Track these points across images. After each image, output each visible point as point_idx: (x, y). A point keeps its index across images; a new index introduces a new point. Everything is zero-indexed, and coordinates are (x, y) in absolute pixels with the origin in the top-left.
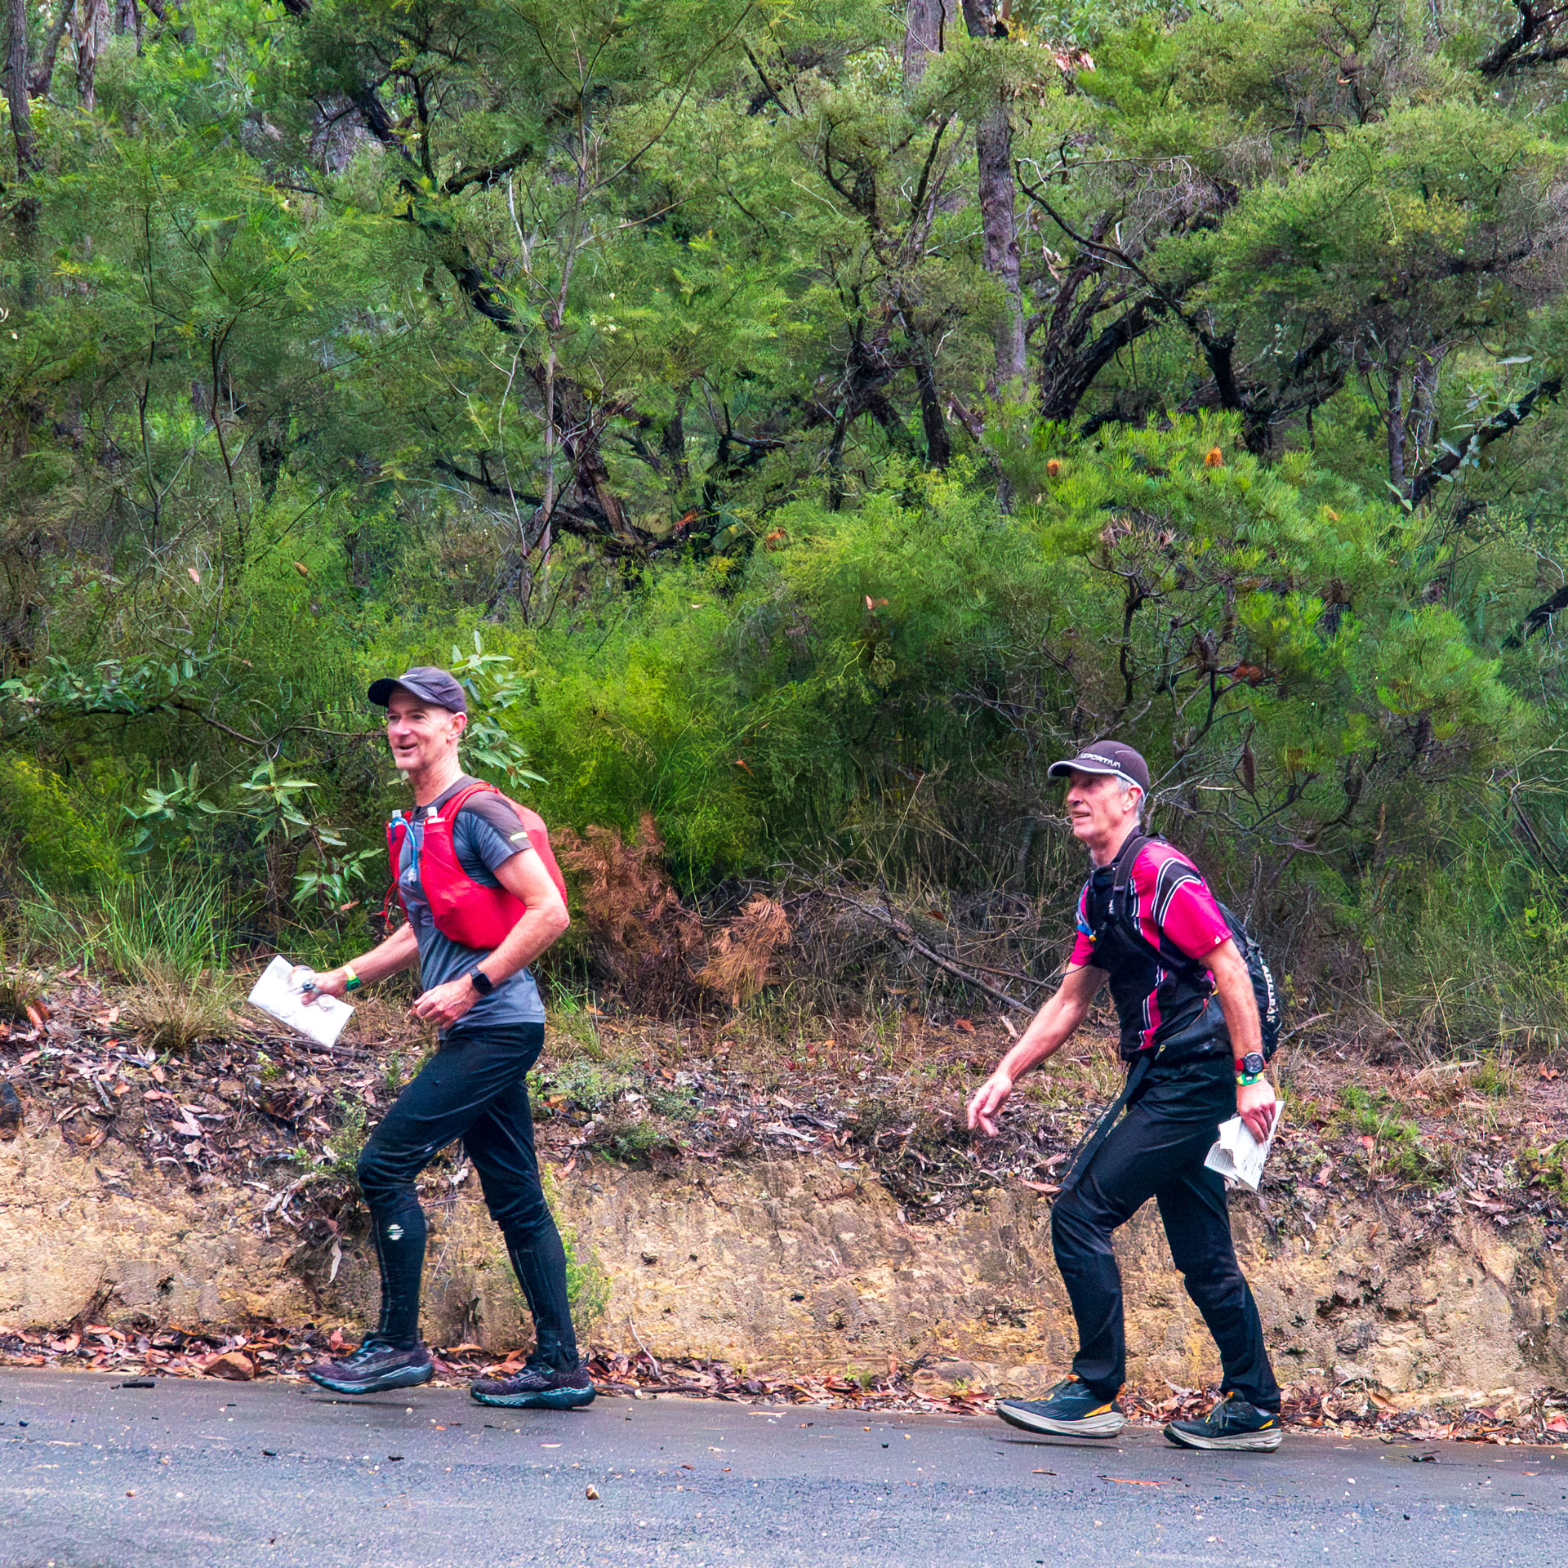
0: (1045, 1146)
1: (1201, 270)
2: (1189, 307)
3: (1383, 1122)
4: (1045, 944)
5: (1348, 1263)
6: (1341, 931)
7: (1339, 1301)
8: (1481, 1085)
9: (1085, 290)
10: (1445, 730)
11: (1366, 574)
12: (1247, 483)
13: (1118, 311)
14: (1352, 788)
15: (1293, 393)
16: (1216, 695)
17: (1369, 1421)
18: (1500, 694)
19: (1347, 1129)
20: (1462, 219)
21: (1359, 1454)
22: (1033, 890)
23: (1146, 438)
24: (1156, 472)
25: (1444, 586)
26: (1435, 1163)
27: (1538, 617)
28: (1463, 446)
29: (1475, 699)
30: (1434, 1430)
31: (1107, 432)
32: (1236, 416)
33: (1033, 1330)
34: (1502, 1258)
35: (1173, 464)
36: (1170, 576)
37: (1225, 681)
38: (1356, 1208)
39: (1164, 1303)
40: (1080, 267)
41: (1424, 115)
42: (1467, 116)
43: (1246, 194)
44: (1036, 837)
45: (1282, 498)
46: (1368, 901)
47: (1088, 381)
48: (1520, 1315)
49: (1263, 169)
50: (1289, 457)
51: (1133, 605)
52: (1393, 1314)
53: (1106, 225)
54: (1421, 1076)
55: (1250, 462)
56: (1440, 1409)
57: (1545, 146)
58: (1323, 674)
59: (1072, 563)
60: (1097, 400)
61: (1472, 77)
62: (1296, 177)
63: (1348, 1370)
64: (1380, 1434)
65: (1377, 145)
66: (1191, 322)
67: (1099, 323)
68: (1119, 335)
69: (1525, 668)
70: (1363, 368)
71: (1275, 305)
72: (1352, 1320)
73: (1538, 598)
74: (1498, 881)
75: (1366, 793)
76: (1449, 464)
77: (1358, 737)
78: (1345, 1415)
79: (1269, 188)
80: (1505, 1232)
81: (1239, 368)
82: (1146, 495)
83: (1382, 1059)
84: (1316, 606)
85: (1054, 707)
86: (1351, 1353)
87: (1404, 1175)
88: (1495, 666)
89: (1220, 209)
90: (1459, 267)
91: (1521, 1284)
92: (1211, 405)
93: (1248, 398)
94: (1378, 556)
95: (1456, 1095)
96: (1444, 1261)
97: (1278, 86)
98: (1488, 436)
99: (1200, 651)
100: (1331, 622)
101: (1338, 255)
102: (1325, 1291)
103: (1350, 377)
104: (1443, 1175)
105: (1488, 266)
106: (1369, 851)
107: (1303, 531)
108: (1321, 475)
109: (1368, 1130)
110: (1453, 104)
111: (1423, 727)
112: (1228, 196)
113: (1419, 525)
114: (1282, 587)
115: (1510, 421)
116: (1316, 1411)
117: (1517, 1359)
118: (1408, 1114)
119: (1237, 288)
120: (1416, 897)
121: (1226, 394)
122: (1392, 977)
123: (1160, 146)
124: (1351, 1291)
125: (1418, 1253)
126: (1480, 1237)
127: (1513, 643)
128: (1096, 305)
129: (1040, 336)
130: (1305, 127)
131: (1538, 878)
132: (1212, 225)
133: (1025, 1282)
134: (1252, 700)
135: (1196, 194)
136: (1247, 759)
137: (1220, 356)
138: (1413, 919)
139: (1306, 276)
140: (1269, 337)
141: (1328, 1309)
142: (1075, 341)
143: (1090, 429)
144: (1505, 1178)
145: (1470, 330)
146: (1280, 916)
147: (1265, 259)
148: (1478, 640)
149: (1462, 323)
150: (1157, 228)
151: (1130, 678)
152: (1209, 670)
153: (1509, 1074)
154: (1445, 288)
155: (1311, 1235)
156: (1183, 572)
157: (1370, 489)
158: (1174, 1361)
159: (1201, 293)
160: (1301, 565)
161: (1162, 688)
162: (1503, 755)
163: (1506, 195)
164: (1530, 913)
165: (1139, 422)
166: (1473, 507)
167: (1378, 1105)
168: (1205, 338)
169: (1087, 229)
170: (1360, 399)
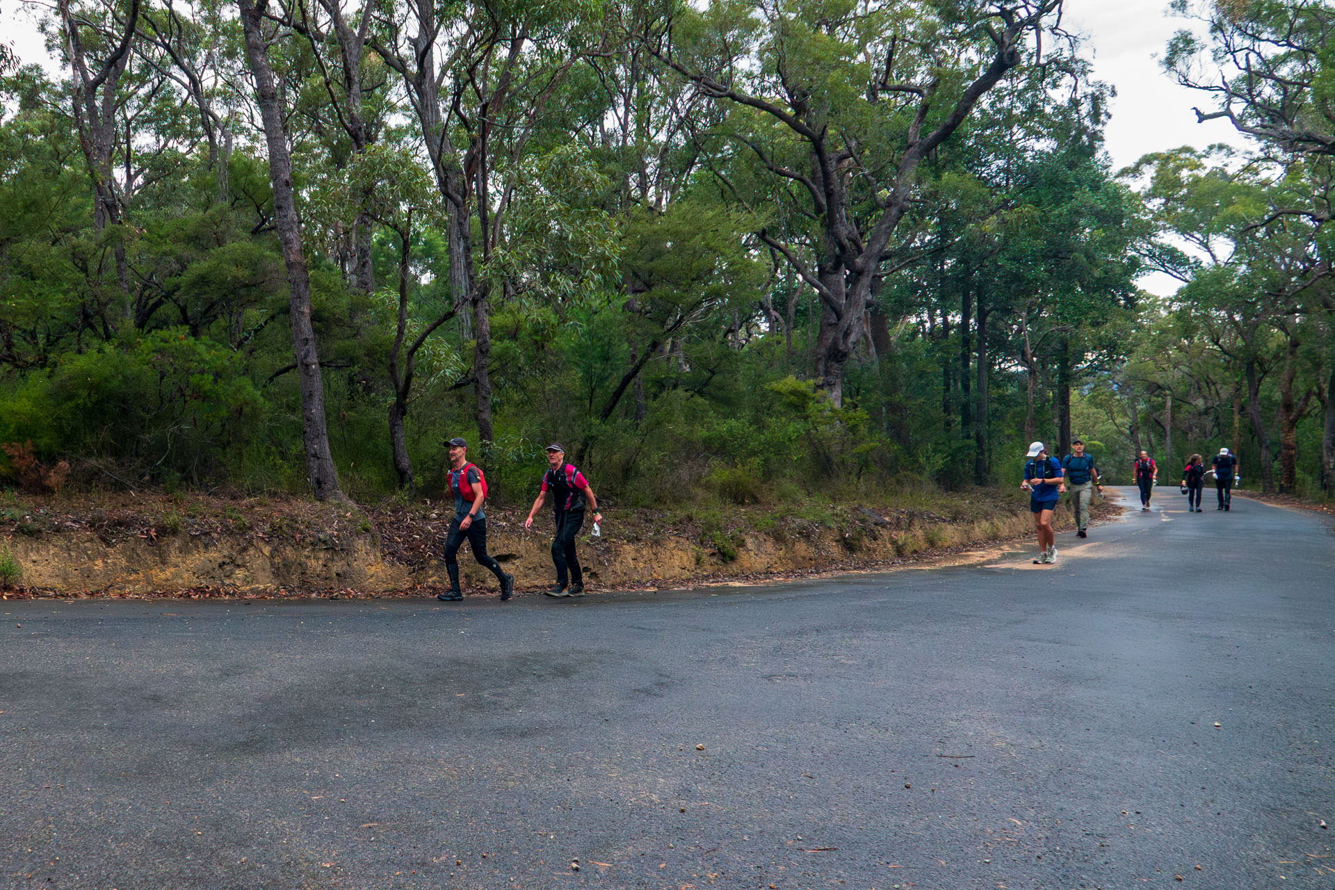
0: (143, 526)
1: (177, 288)
2: (174, 297)
3: (234, 515)
4: (142, 471)
5: (226, 553)
6: (222, 464)
7: (224, 563)
8: (260, 504)
9: (147, 293)
10: (247, 410)
11: (225, 369)
12: (191, 344)
13: (156, 299)
14: (223, 426)
15: (203, 320)
16: (185, 402)
17: (233, 595)
18: (262, 399)
19: (225, 517)
20: (247, 273)
21: (231, 603)
22: (137, 456)
23: (163, 333)
24: (166, 342)
25: (246, 371)
26: (248, 525)
27: (271, 379)
28: (250, 334)
29: (255, 401)
30: (251, 596)
31: (153, 332)
32: (188, 327)
33: (141, 575)
34: (267, 550)
35: (171, 340)
36: (172, 371)
37: (188, 398)
38: (228, 538)
39: (177, 566)
40: (145, 287)
41: (236, 245)
42: (249, 245)
43: (188, 267)
44: (138, 442)
45: (201, 348)
46: (229, 456)
47: (148, 318)
48: (272, 565)
49: (193, 260)
50: (203, 337)
51: (162, 378)
52: (238, 566)
53: (152, 276)
54: (244, 502)
55: (192, 339)
56: (252, 591)
57: (268, 253)
58: (213, 396)
59: (145, 367)
60: (152, 323)
61: (248, 235)
62: (202, 262)
63: (227, 581)
64: (236, 597)
65: (224, 253)
66: (175, 301)
67: (151, 302)
68: (156, 306)
69: (268, 392)
70: (222, 313)
71: (197, 296)
72: (227, 568)
73: (272, 374)
74: (263, 450)
75: (227, 427)
76: (246, 339)
77: (224, 412)
78: (227, 593)
79: (195, 265)
80: (267, 543)
81: (189, 314)
82: (164, 349)
83: (234, 498)
84: (211, 377)
85: (141, 406)
86: (228, 577)
87: (240, 529)
88: (259, 392)
89: (182, 271)
90: (246, 286)
91: (272, 556)
92: (182, 324)
93: (191, 322)
94: (227, 363)
95: (253, 507)
96: (251, 551)
97: (197, 237)
98: (256, 331)
99: (180, 390)
100: (215, 381)
101: (214, 283)
102: (220, 561)
103: (220, 316)
104: (251, 528)
105: (254, 285)
106: (229, 443)
107: (207, 358)
108: (211, 342)
109: (230, 517)
110: (244, 242)
111: (241, 409)
112: (184, 268)
113: (239, 354)
114: (202, 372)
115: (262, 327)
116: (219, 593)
117: (272, 576)
118: (241, 513)
119: (187, 292)
120: (241, 454)
121: (185, 320)
122: (235, 476)
123: (165, 254)
124: (227, 560)
125: (245, 549)
126: (261, 544)
127: (265, 386)
128: (149, 297)
129: (135, 306)
130: (205, 249)
131: (273, 449)
132: (180, 275)
133: (139, 562)
134: (195, 402)
135: (175, 266)
136: (194, 419)
137: (183, 310)
138: (241, 460)
139: (206, 289)
140: (197, 305)
141: (221, 565)
142: (144, 307)
143: (149, 331)
144: (267, 528)
145: (251, 303)
146: (205, 460)
147: (194, 284)
148: (255, 386)
149: (248, 301)
150: (165, 276)
151: (162, 398)
152: (183, 395)
153: (267, 500)
154: (242, 292)
155: (216, 546)
156: (175, 370)
157: (225, 346)
158: (180, 581)
159: (177, 293)
160: (207, 367)
161: (171, 401)
162: (263, 416)
163: (259, 265)
164: (271, 458)
165: (162, 329)
166: (254, 350)
167: (232, 511)
168: (179, 305)
169: (146, 277)
170: (222, 322)
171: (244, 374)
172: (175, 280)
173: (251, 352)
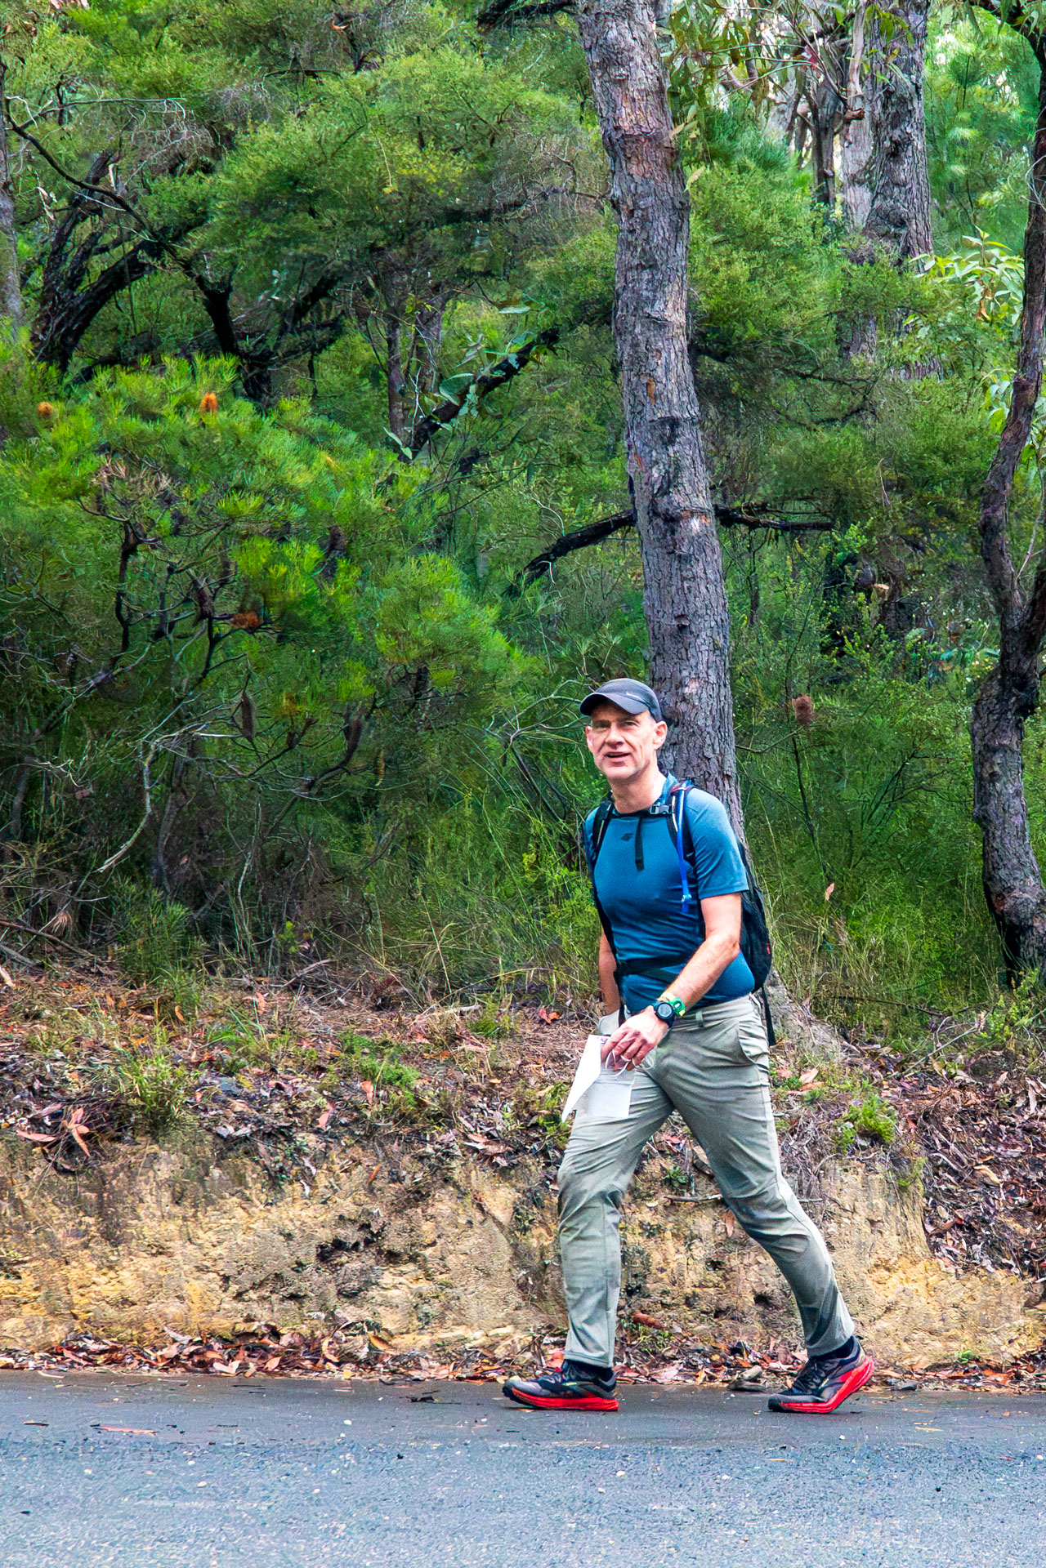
0: (41, 1097)
1: (196, 215)
2: (184, 251)
3: (383, 1067)
4: (43, 893)
5: (348, 1207)
6: (342, 875)
7: (339, 1245)
8: (482, 1030)
9: (84, 230)
10: (442, 677)
11: (362, 521)
12: (243, 428)
13: (116, 254)
14: (352, 733)
15: (290, 340)
16: (214, 641)
17: (369, 1364)
18: (498, 642)
19: (347, 1073)
20: (457, 169)
21: (359, 1395)
22: (28, 837)
23: (138, 384)
24: (150, 416)
25: (445, 534)
26: (435, 1106)
27: (538, 567)
28: (462, 397)
29: (473, 644)
30: (434, 1371)
31: (102, 377)
32: (230, 362)
33: (28, 1281)
34: (501, 1200)
35: (168, 410)
36: (166, 522)
37: (223, 628)
38: (357, 1152)
39: (161, 1251)
40: (77, 210)
41: (419, 64)
42: (465, 66)
43: (240, 138)
44: (33, 785)
45: (278, 444)
46: (370, 847)
47: (86, 323)
48: (519, 1255)
49: (259, 113)
50: (286, 404)
51: (128, 550)
52: (393, 1257)
53: (102, 168)
54: (421, 1020)
55: (246, 407)
56: (440, 1350)
57: (538, 97)
58: (319, 620)
59: (68, 507)
60: (94, 342)
61: (469, 28)
62: (292, 124)
63: (348, 1313)
64: (381, 1374)
65: (373, 92)
66: (187, 266)
67: (98, 265)
68: (116, 279)
69: (524, 615)
70: (362, 316)
71: (271, 249)
72: (352, 1264)
73: (538, 547)
74: (498, 828)
75: (368, 740)
76: (449, 412)
77: (357, 684)
78: (345, 1358)
79: (265, 133)
80: (503, 1173)
81: (239, 313)
82: (140, 439)
83: (384, 1005)
84: (313, 553)
85: (47, 653)
86: (351, 1296)
87: (403, 1118)
88: (492, 613)
89: (216, 153)
90: (455, 216)
91: (520, 1224)
92: (209, 352)
93: (246, 344)
94: (375, 503)
95: (454, 1039)
96: (443, 1203)
97: (276, 31)
98: (487, 386)
99: (197, 597)
100: (328, 570)
101: (336, 203)
102: (325, 1235)
103: (350, 323)
104: (444, 1118)
105: (485, 216)
106: (371, 800)
107: (301, 478)
108: (318, 423)
109: (368, 1074)
110: (447, 53)
111: (421, 677)
112: (225, 141)
113: (421, 471)
114: (281, 534)
115: (509, 371)
116: (316, 1354)
117: (515, 1298)
118: (408, 1058)
119: (231, 234)
120: (414, 841)
121: (224, 339)
122: (391, 923)
123: (155, 87)
124: (351, 1235)
125: (418, 1196)
126: (479, 1178)
127: (512, 592)
128: (92, 247)
129: (37, 279)
130: (302, 73)
131: (538, 825)
132: (208, 170)
133: (20, 1232)
134: (248, 647)
135: (192, 137)
136: (246, 706)
137: (217, 301)
138: (416, 865)
139: (302, 221)
140: (267, 283)
141: (328, 1254)
142: (74, 281)
143: (88, 374)
144: (503, 1119)
145: (469, 280)
146: (282, 862)
147: (260, 205)
148: (477, 586)
149: (464, 273)
150: (156, 170)
151: (125, 624)
152: (204, 615)
153: (507, 1016)
154: (440, 237)
155: (311, 1180)
156: (180, 519)
157: (369, 438)
158: (174, 1309)
159: (197, 238)
160: (297, 512)
161: (159, 635)
162: (503, 701)
163: (500, 145)
164: (528, 858)
165: (132, 365)
166: (476, 456)
167: (378, 1050)
168: (201, 281)
169: (85, 170)
170: (360, 346)
171: (438, 545)
172: (193, 186)
173: (466, 465)
